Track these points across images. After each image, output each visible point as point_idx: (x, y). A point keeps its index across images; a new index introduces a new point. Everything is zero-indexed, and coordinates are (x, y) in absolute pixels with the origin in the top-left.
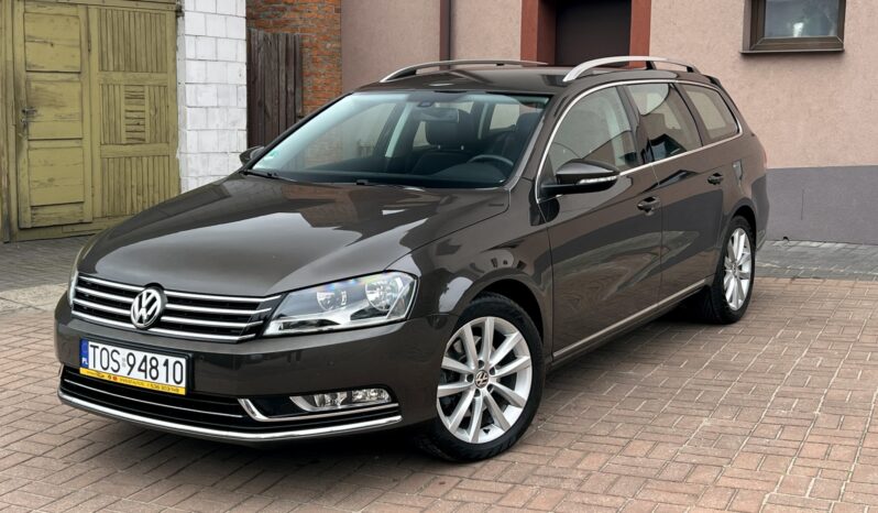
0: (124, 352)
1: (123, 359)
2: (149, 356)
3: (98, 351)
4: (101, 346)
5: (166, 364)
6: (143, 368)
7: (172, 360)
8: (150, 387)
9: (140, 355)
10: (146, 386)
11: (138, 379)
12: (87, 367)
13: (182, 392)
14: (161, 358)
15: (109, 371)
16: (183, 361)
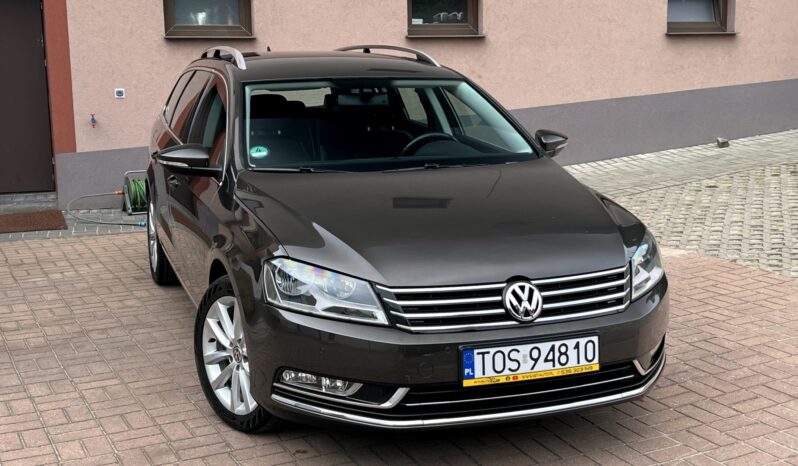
0: (525, 349)
1: (524, 356)
2: (557, 344)
3: (488, 358)
4: (493, 350)
5: (577, 346)
6: (550, 357)
7: (583, 341)
8: (560, 374)
9: (545, 347)
10: (555, 374)
11: (544, 369)
12: (473, 377)
13: (596, 368)
14: (571, 343)
15: (507, 372)
16: (595, 339)
